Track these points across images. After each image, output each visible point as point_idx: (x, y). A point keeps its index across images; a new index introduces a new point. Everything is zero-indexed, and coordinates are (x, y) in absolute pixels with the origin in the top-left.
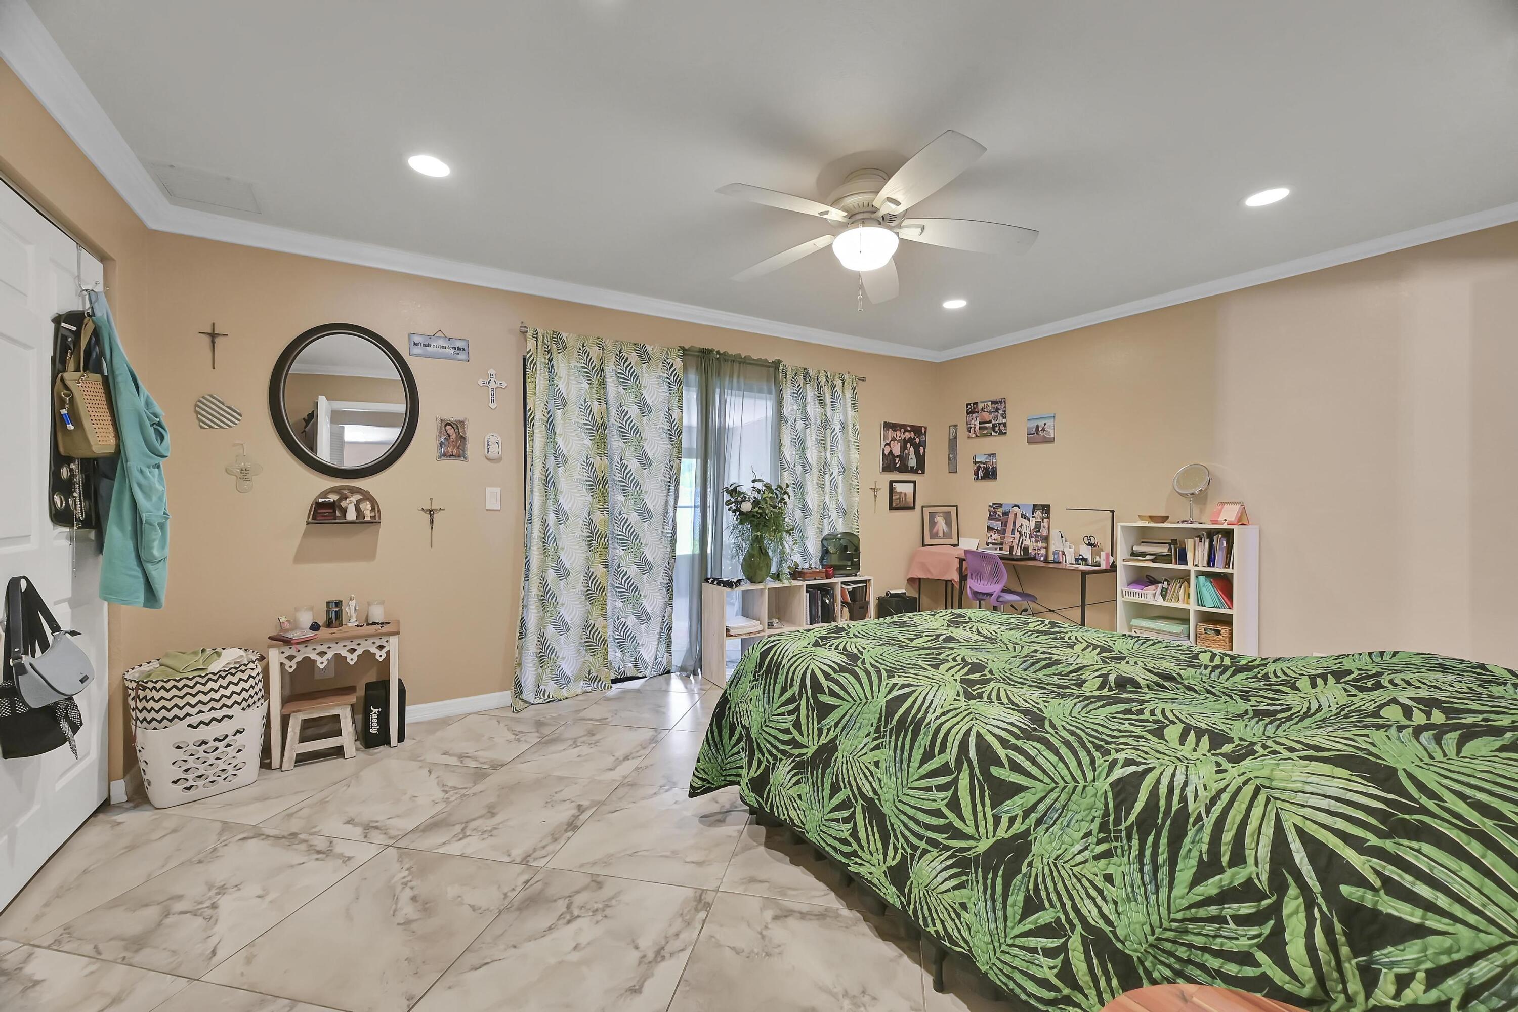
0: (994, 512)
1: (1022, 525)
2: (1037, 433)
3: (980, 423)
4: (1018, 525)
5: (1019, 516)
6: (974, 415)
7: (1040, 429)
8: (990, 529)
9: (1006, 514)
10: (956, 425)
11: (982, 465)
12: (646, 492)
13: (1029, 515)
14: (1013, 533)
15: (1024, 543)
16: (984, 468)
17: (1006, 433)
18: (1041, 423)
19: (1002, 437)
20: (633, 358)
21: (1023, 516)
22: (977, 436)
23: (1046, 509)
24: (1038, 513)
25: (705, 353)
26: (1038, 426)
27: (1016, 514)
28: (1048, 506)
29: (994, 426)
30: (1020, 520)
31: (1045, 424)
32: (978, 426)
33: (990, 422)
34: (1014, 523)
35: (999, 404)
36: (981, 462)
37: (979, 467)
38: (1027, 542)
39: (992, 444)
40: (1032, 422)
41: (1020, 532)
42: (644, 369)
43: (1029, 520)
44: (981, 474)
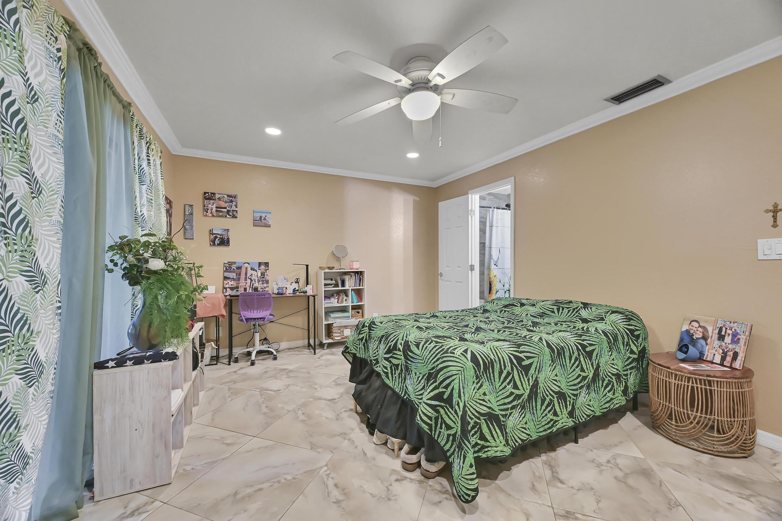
0: (230, 267)
1: (252, 274)
2: (261, 221)
3: (216, 207)
4: (249, 275)
5: (249, 269)
6: (212, 201)
7: (263, 218)
8: (226, 278)
9: (239, 268)
10: (193, 205)
11: (218, 236)
13: (256, 268)
14: (246, 279)
15: (254, 285)
16: (220, 238)
17: (237, 217)
18: (263, 215)
19: (234, 220)
21: (252, 269)
22: (213, 216)
23: (267, 264)
24: (263, 267)
26: (261, 217)
27: (247, 268)
28: (268, 263)
29: (228, 211)
30: (250, 272)
31: (266, 216)
32: (214, 209)
33: (225, 208)
34: (246, 274)
35: (232, 198)
36: (218, 234)
37: (216, 238)
38: (256, 285)
39: (226, 223)
40: (258, 213)
41: (251, 279)
43: (256, 271)
44: (217, 242)
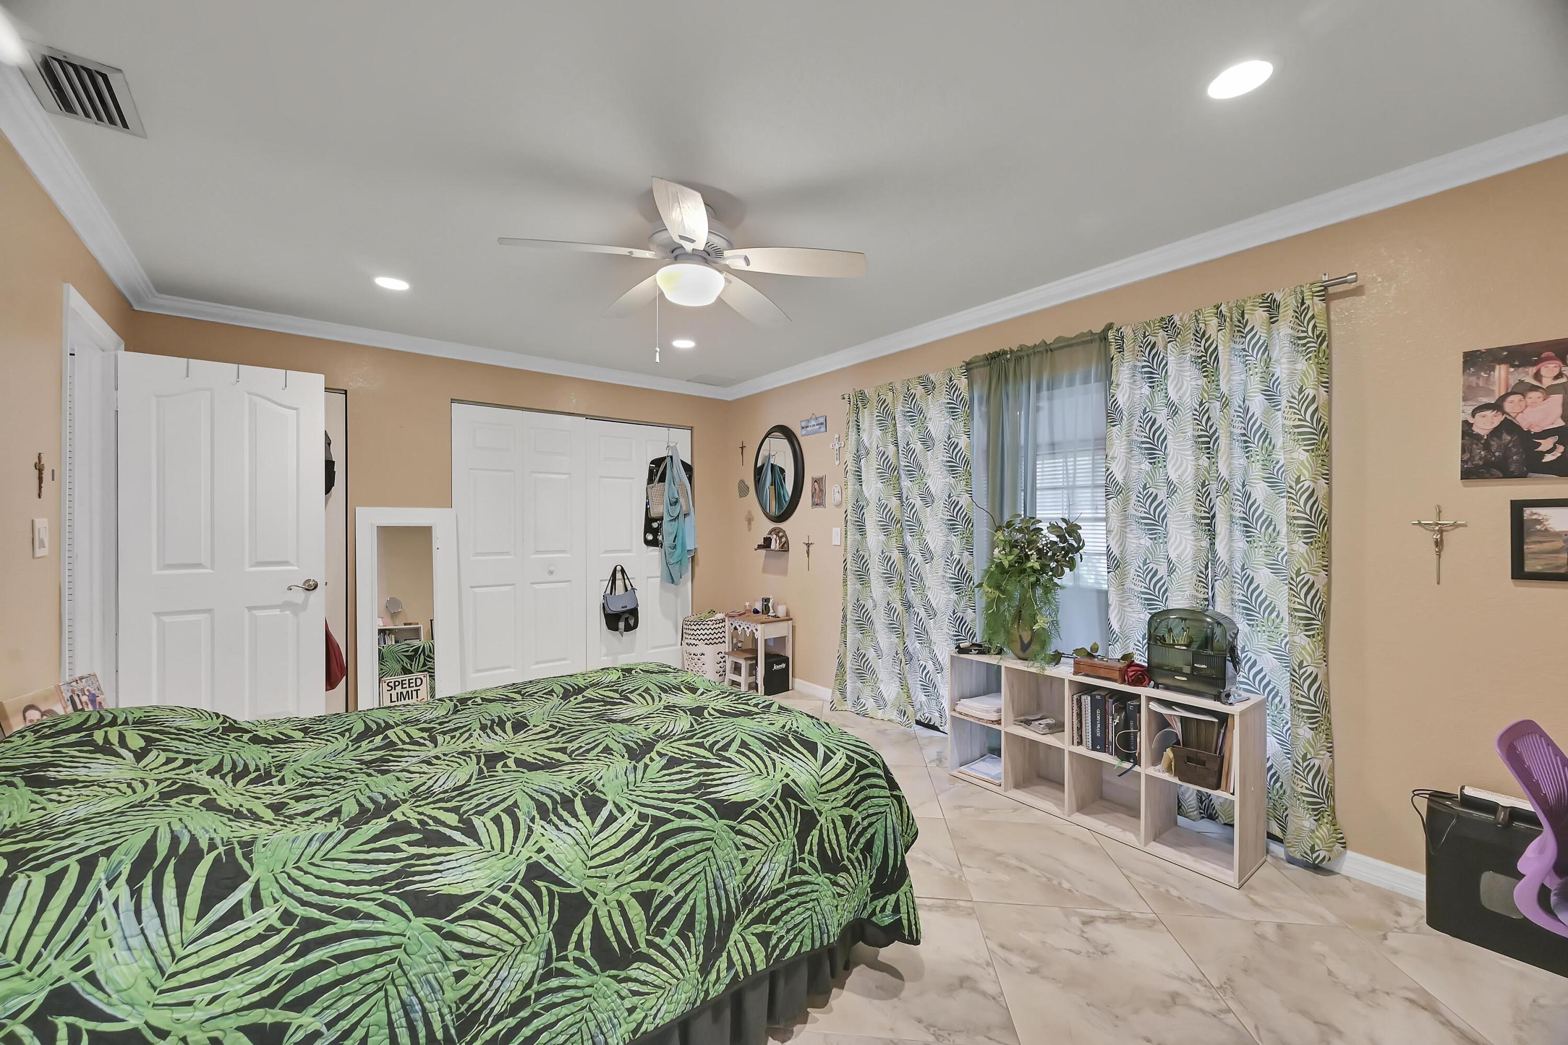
12: (928, 532)
20: (919, 390)
25: (994, 358)
42: (930, 401)
